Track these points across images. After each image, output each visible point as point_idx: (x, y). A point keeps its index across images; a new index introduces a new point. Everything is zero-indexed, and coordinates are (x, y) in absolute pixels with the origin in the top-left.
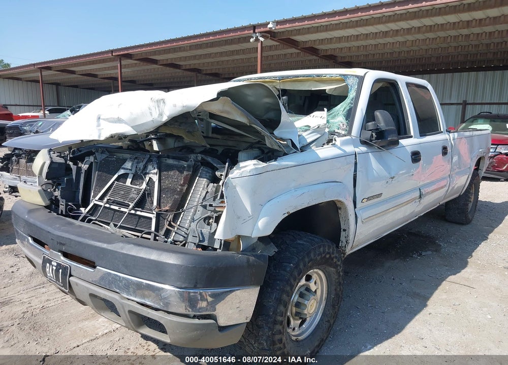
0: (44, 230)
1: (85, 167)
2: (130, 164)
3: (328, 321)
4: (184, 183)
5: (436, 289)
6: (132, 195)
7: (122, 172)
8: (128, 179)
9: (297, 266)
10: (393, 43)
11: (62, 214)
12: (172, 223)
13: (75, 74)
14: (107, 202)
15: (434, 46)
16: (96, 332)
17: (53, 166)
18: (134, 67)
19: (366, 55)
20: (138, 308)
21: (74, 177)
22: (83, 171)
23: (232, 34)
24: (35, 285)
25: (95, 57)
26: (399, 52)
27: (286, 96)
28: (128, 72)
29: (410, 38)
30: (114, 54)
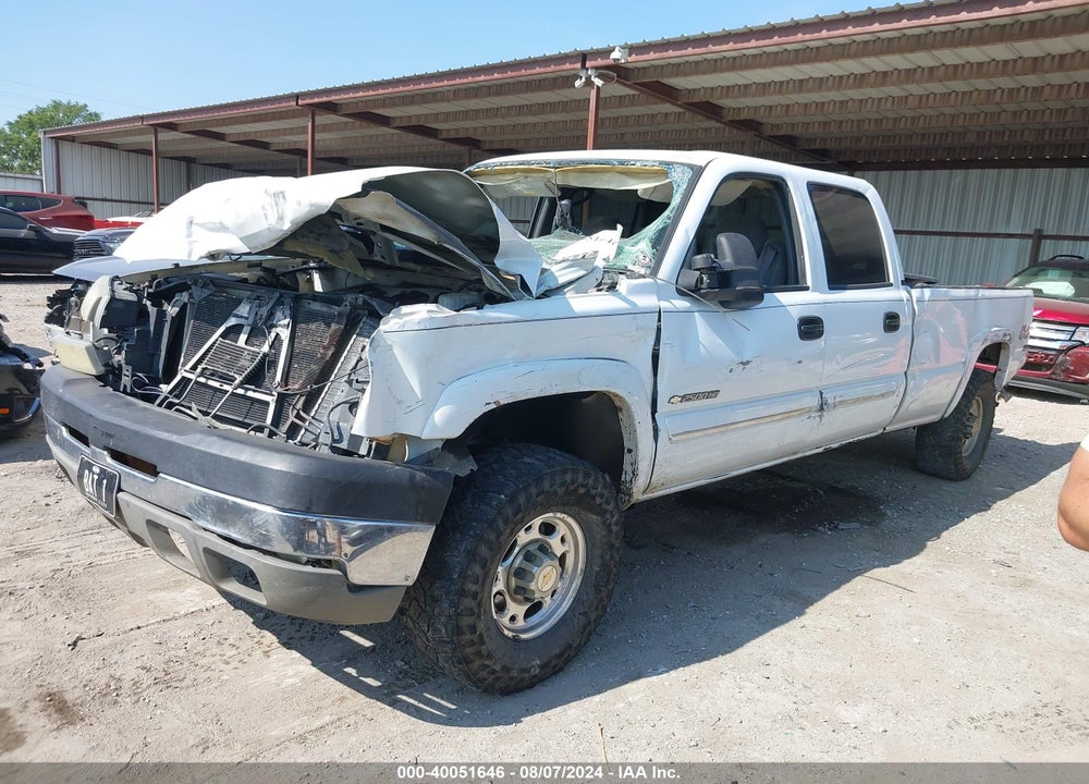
0: (83, 412)
1: (171, 310)
2: (248, 308)
3: (585, 614)
4: (330, 344)
5: (837, 586)
6: (243, 362)
7: (232, 321)
8: (242, 335)
9: (512, 499)
10: (880, 99)
11: (125, 392)
12: (302, 413)
13: (224, 140)
14: (201, 375)
15: (968, 109)
16: (176, 609)
17: (115, 305)
18: (342, 130)
19: (825, 123)
20: (217, 544)
21: (152, 329)
22: (169, 319)
23: (538, 70)
24: (85, 528)
25: (262, 107)
26: (895, 119)
27: (570, 199)
28: (331, 139)
29: (915, 89)
30: (300, 102)
